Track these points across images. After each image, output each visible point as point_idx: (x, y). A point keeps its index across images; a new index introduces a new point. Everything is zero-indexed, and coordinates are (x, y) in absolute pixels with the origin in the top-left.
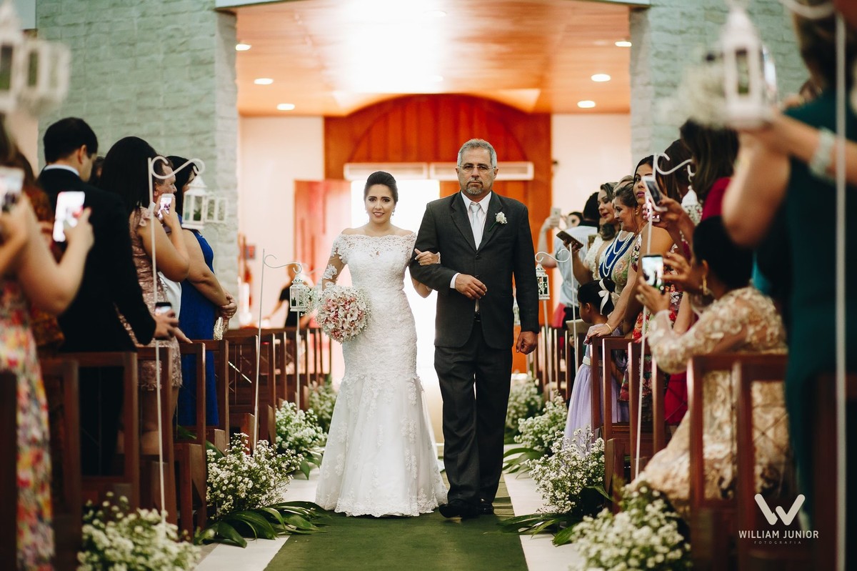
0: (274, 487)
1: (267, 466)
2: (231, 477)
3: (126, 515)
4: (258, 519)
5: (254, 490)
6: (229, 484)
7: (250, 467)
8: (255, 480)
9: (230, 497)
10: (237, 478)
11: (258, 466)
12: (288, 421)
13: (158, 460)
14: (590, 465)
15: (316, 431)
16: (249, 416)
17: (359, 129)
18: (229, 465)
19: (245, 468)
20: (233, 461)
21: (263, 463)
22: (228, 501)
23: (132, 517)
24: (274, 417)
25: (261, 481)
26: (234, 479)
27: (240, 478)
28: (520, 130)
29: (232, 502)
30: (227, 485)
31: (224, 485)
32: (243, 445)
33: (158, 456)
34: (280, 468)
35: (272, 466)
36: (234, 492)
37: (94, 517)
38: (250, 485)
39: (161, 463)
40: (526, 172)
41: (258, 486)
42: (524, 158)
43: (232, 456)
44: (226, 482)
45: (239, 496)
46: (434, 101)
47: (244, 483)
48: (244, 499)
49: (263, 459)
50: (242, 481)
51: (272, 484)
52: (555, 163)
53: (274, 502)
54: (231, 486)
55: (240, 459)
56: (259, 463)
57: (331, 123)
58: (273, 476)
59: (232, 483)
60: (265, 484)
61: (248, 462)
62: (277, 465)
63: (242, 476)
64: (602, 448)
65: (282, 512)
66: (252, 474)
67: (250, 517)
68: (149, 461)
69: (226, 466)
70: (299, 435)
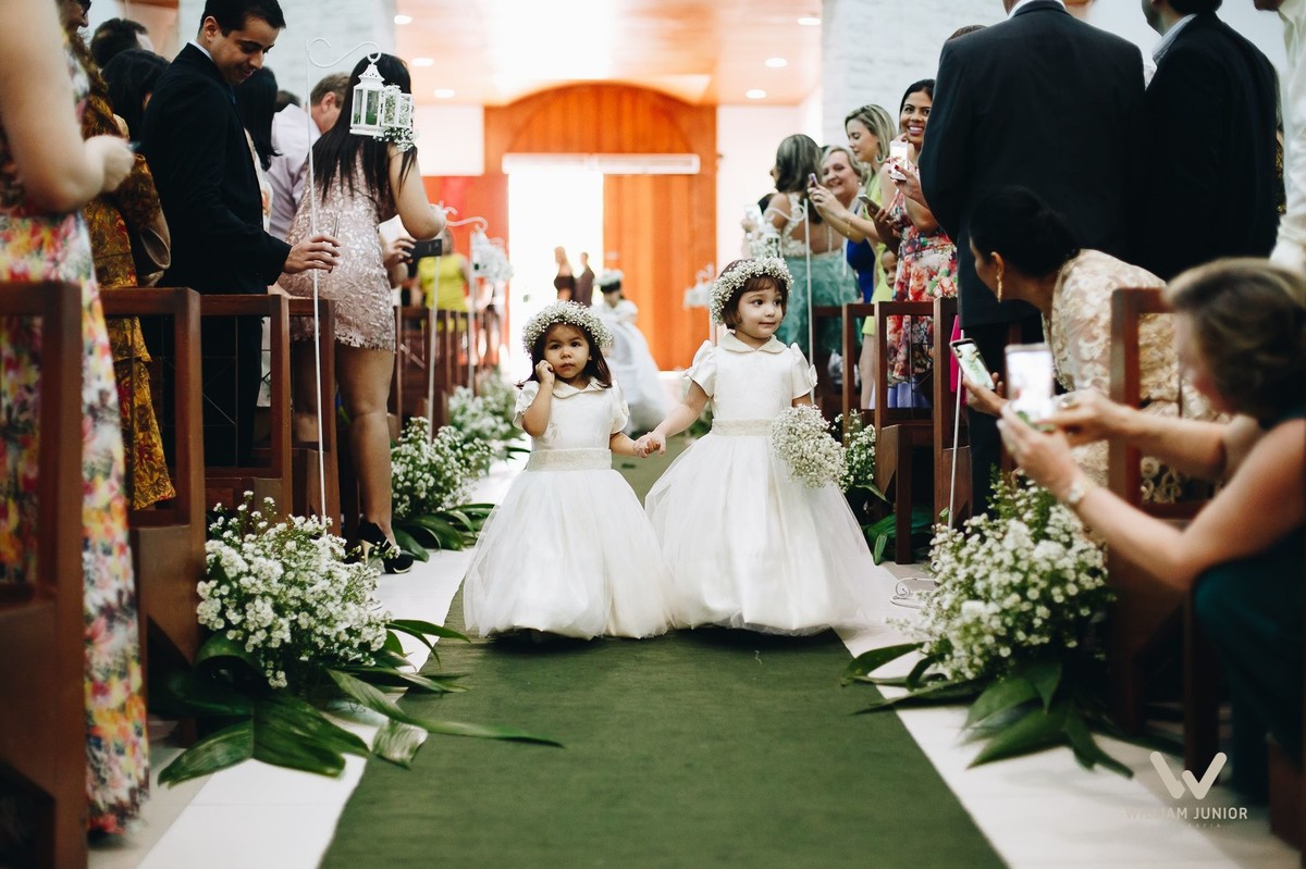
0: (460, 485)
1: (452, 460)
2: (408, 472)
3: (271, 525)
4: (441, 525)
5: (436, 488)
6: (404, 481)
7: (430, 460)
8: (437, 477)
9: (406, 498)
10: (414, 475)
11: (442, 460)
12: (464, 410)
13: (318, 449)
14: (856, 458)
15: (496, 422)
16: (423, 403)
17: (519, 118)
18: (405, 457)
19: (424, 462)
20: (409, 452)
21: (448, 456)
22: (403, 502)
23: (281, 527)
24: (448, 405)
25: (444, 477)
26: (411, 475)
27: (419, 474)
28: (685, 121)
29: (408, 504)
30: (402, 483)
31: (398, 481)
32: (422, 432)
33: (318, 443)
34: (468, 461)
35: (458, 459)
36: (411, 491)
37: (225, 527)
38: (431, 483)
39: (321, 452)
40: (690, 165)
41: (441, 484)
42: (689, 150)
43: (408, 445)
44: (401, 478)
45: (418, 497)
46: (598, 90)
47: (424, 480)
48: (424, 500)
49: (447, 450)
50: (421, 478)
51: (459, 482)
52: (721, 156)
53: (459, 503)
54: (408, 484)
55: (418, 449)
56: (442, 456)
57: (490, 112)
58: (458, 471)
59: (409, 480)
60: (450, 483)
61: (428, 452)
62: (464, 458)
63: (421, 470)
64: (873, 439)
65: (469, 515)
66: (433, 469)
67: (431, 523)
68: (304, 450)
69: (401, 459)
70: (476, 426)
